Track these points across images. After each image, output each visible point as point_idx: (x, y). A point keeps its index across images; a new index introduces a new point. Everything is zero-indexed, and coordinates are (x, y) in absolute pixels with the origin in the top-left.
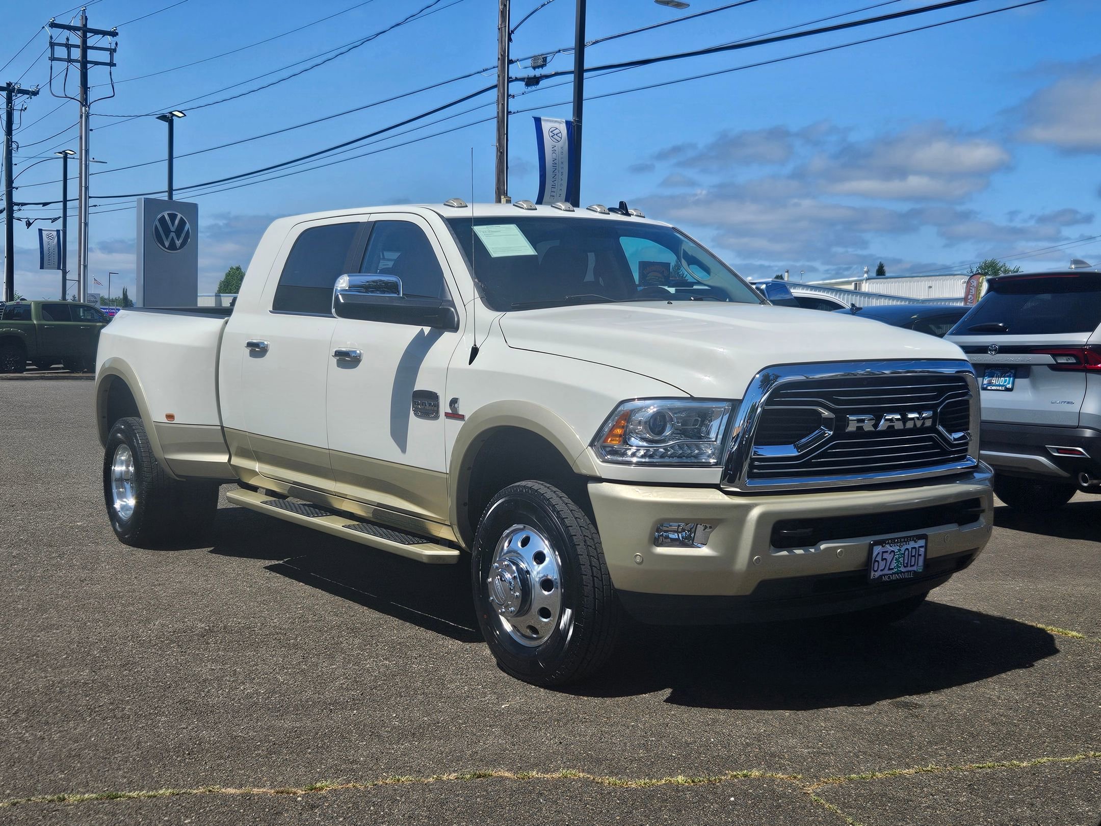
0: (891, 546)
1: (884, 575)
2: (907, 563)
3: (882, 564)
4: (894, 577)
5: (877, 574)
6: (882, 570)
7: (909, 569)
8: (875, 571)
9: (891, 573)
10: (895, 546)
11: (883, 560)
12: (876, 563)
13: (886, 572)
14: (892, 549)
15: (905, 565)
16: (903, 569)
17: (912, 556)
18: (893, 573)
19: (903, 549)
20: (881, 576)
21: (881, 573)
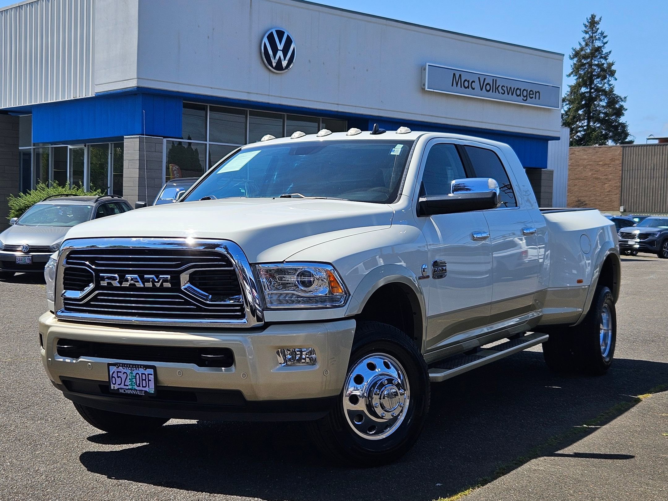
0: (124, 369)
1: (121, 389)
2: (139, 384)
3: (119, 380)
4: (129, 392)
5: (116, 387)
6: (119, 385)
7: (141, 388)
8: (114, 384)
9: (127, 388)
10: (127, 369)
11: (118, 377)
12: (114, 379)
13: (122, 386)
14: (125, 371)
15: (138, 385)
16: (136, 387)
17: (143, 380)
18: (129, 389)
19: (134, 373)
20: (119, 389)
21: (119, 387)
